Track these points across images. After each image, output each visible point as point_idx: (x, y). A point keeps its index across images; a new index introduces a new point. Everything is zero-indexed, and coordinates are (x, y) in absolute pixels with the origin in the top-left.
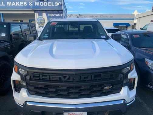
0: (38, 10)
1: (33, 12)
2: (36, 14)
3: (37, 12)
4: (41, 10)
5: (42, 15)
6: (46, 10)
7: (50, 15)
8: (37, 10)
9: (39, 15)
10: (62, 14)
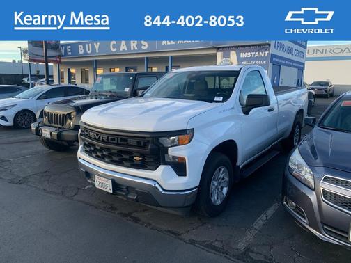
0: (223, 47)
1: (214, 52)
2: (220, 55)
3: (220, 51)
4: (228, 47)
5: (229, 56)
6: (237, 47)
7: (244, 55)
8: (221, 48)
9: (224, 57)
10: (266, 53)
